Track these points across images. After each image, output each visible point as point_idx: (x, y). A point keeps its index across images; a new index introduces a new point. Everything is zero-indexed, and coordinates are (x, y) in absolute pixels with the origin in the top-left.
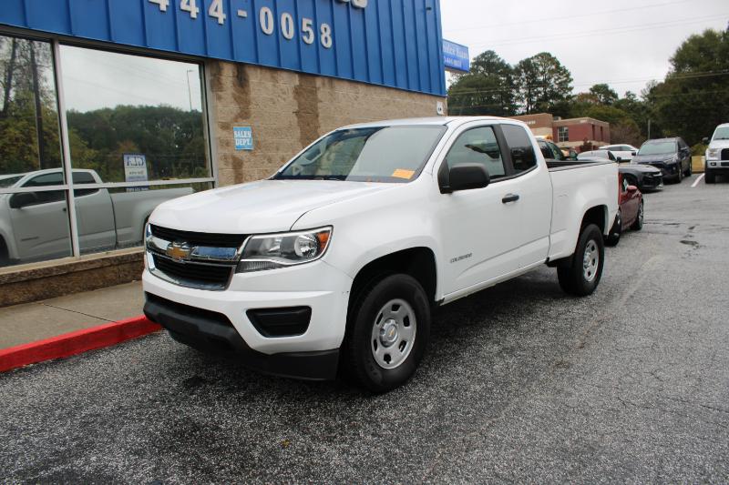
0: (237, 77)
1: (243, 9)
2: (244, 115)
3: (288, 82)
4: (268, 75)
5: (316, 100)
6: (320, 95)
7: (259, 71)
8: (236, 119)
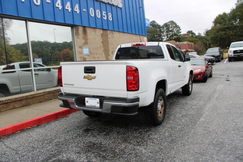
0: (84, 31)
1: (85, 9)
2: (86, 43)
3: (99, 32)
4: (93, 30)
5: (108, 38)
6: (109, 36)
7: (90, 29)
8: (83, 45)
